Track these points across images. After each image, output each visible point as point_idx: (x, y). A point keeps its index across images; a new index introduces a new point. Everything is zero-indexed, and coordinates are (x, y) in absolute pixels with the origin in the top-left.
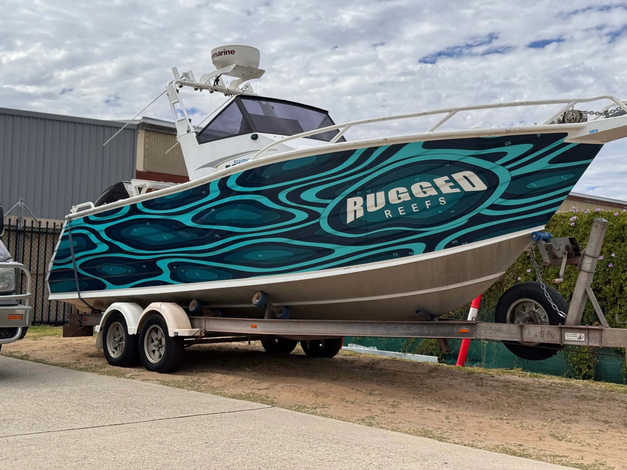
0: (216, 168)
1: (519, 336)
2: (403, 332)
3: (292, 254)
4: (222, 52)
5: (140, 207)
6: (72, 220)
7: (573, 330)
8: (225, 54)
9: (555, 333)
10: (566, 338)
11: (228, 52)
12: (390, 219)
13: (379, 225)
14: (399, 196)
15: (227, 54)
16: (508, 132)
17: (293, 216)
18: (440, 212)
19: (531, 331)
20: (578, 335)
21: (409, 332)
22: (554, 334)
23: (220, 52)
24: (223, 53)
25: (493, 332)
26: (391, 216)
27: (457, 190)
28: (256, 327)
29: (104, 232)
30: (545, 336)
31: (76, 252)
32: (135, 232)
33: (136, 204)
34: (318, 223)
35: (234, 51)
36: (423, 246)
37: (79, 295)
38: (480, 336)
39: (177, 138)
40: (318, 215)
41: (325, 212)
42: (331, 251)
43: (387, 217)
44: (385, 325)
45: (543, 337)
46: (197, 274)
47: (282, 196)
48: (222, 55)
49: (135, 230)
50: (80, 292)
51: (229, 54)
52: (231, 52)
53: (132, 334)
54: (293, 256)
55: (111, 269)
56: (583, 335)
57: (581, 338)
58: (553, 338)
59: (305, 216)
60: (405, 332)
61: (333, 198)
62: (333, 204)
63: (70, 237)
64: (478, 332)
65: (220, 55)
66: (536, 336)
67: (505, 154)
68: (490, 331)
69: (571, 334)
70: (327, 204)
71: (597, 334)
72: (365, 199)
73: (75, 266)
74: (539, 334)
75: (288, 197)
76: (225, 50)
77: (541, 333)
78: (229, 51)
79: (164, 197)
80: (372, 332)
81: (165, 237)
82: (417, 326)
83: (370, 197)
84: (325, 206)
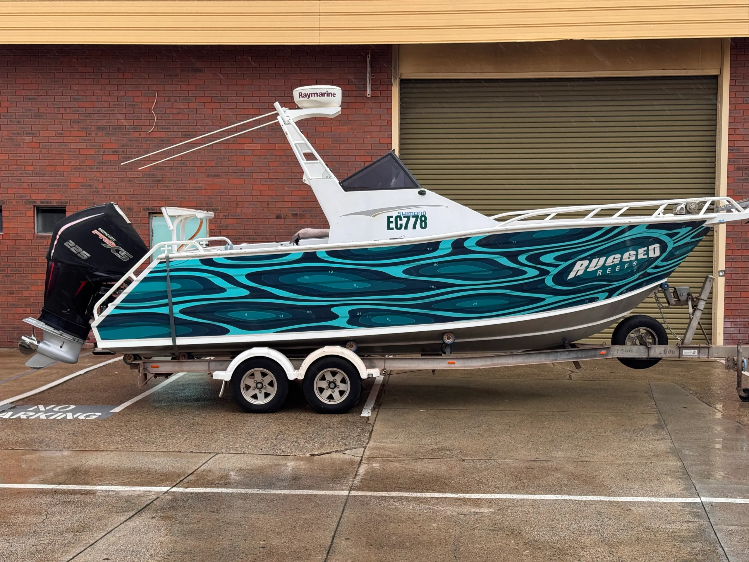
0: (374, 216)
1: (647, 354)
2: (565, 357)
3: (508, 302)
4: (324, 94)
5: (321, 255)
6: (170, 260)
7: (688, 348)
8: (327, 96)
9: (675, 350)
10: (684, 354)
11: (330, 95)
12: (600, 276)
13: (588, 281)
14: (614, 260)
15: (329, 96)
16: (690, 219)
17: (525, 273)
18: (629, 271)
19: (656, 350)
20: (693, 351)
21: (569, 357)
22: (675, 352)
23: (322, 93)
24: (326, 95)
25: (625, 352)
26: (601, 274)
27: (646, 256)
28: (454, 363)
29: (244, 277)
30: (668, 354)
31: (174, 296)
32: (306, 278)
33: (315, 252)
34: (544, 279)
35: (335, 95)
36: (607, 294)
37: (174, 341)
38: (613, 356)
39: (305, 180)
40: (547, 273)
41: (554, 271)
42: (543, 299)
43: (598, 275)
44: (554, 354)
45: (665, 354)
46: (389, 320)
47: (522, 258)
48: (324, 96)
49: (306, 277)
50: (176, 338)
51: (331, 96)
52: (333, 95)
53: (293, 379)
54: (508, 304)
55: (246, 315)
56: (696, 351)
57: (694, 353)
58: (674, 354)
59: (537, 272)
60: (567, 357)
61: (566, 261)
62: (564, 265)
63: (168, 278)
64: (612, 353)
65: (322, 96)
66: (660, 353)
67: (678, 233)
68: (622, 352)
69: (687, 351)
70: (559, 265)
71: (707, 350)
72: (590, 262)
73: (171, 310)
74: (663, 352)
75: (527, 259)
76: (328, 92)
77: (664, 351)
78: (331, 93)
79: (367, 248)
80: (545, 359)
81: (355, 285)
82: (575, 352)
83: (595, 261)
84: (556, 266)
